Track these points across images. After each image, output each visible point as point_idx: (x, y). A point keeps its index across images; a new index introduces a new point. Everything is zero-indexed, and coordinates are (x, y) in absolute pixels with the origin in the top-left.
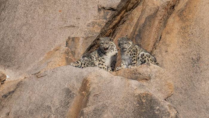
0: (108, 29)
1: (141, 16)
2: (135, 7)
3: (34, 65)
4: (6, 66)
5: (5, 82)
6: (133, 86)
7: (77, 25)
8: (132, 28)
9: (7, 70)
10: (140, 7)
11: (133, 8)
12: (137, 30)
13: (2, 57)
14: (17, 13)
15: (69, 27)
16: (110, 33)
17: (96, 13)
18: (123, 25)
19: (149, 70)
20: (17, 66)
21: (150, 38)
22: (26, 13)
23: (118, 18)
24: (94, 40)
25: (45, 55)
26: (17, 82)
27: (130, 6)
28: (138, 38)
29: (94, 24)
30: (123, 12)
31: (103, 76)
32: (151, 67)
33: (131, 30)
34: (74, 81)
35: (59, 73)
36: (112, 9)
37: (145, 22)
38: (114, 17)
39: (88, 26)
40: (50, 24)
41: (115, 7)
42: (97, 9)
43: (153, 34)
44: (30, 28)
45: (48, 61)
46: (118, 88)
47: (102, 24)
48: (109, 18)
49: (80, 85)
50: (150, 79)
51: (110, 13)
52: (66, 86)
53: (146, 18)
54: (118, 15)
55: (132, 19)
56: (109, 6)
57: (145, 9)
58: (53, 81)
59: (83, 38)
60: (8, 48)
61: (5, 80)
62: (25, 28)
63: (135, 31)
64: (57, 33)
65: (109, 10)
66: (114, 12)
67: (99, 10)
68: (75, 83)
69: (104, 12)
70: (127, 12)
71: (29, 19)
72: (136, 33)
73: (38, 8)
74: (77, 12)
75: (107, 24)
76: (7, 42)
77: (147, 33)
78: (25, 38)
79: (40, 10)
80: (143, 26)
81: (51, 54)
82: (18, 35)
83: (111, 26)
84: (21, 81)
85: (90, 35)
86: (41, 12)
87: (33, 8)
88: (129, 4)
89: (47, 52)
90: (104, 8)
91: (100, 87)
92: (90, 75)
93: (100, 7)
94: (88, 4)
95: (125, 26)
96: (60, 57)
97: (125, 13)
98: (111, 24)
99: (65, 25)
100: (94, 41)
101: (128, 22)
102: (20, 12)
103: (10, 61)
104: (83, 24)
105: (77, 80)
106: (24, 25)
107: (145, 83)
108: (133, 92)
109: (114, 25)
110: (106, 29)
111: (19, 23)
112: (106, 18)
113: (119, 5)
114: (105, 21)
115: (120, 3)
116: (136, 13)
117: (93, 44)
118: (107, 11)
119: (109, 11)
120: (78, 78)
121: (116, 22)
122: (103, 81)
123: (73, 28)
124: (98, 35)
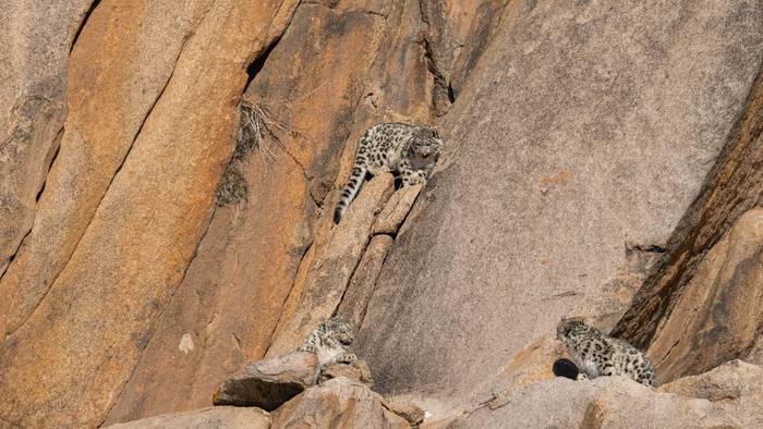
0: (651, 294)
1: (726, 262)
2: (713, 245)
3: (484, 383)
4: (426, 393)
5: (421, 425)
6: (697, 412)
7: (580, 291)
8: (708, 291)
9: (428, 400)
10: (723, 243)
11: (706, 247)
12: (718, 293)
13: (419, 372)
14: (451, 274)
15: (563, 295)
16: (658, 305)
17: (622, 260)
18: (688, 286)
19: (736, 376)
20: (449, 390)
21: (748, 312)
22: (470, 272)
23: (674, 269)
24: (618, 320)
25: (509, 362)
26: (446, 423)
27: (700, 241)
28: (719, 312)
29: (617, 284)
30: (683, 256)
31: (632, 395)
32: (740, 369)
33: (706, 297)
34: (568, 410)
35: (536, 395)
36: (655, 249)
37: (735, 276)
38: (662, 267)
39: (604, 290)
40: (522, 292)
41: (662, 242)
42: (623, 251)
43: (754, 302)
44: (480, 305)
45: (517, 373)
46: (665, 419)
47: (636, 285)
48: (651, 270)
49: (580, 417)
50: (739, 396)
51: (653, 258)
52: (551, 422)
53: (737, 267)
54: (671, 263)
55: (707, 271)
56: (650, 243)
57: (734, 247)
58: (522, 414)
59: (595, 317)
60: (432, 352)
61: (421, 422)
62: (467, 306)
63: (712, 297)
64: (537, 310)
65: (648, 251)
66: (661, 254)
67: (629, 252)
68: (570, 413)
69: (639, 256)
70: (695, 255)
71: (478, 285)
72: (716, 302)
73: (496, 260)
74: (581, 260)
75: (646, 283)
76: (429, 340)
77: (739, 300)
78: (469, 329)
79: (500, 265)
80: (732, 286)
81: (522, 358)
82: (452, 322)
83: (657, 289)
84: (456, 421)
85: (609, 311)
86: (503, 268)
87: (485, 261)
88: (696, 236)
89: (515, 354)
90: (638, 248)
91: (624, 418)
92: (602, 395)
93: (630, 247)
94: (604, 241)
95: (691, 288)
96: (544, 362)
97: (689, 259)
98: (656, 284)
99: (555, 293)
100: (619, 324)
101: (697, 279)
102: (458, 272)
103: (435, 381)
104: (592, 288)
105: (575, 407)
106: (467, 299)
107: (727, 406)
108: (696, 424)
109: (665, 287)
110: (645, 295)
111: (456, 295)
112: (643, 271)
113: (671, 239)
114: (641, 276)
115: (674, 234)
116: (715, 258)
117: (617, 330)
118: (646, 254)
119: (650, 253)
120: (577, 401)
121: (668, 277)
122: (632, 404)
123: (571, 298)
124: (627, 308)
